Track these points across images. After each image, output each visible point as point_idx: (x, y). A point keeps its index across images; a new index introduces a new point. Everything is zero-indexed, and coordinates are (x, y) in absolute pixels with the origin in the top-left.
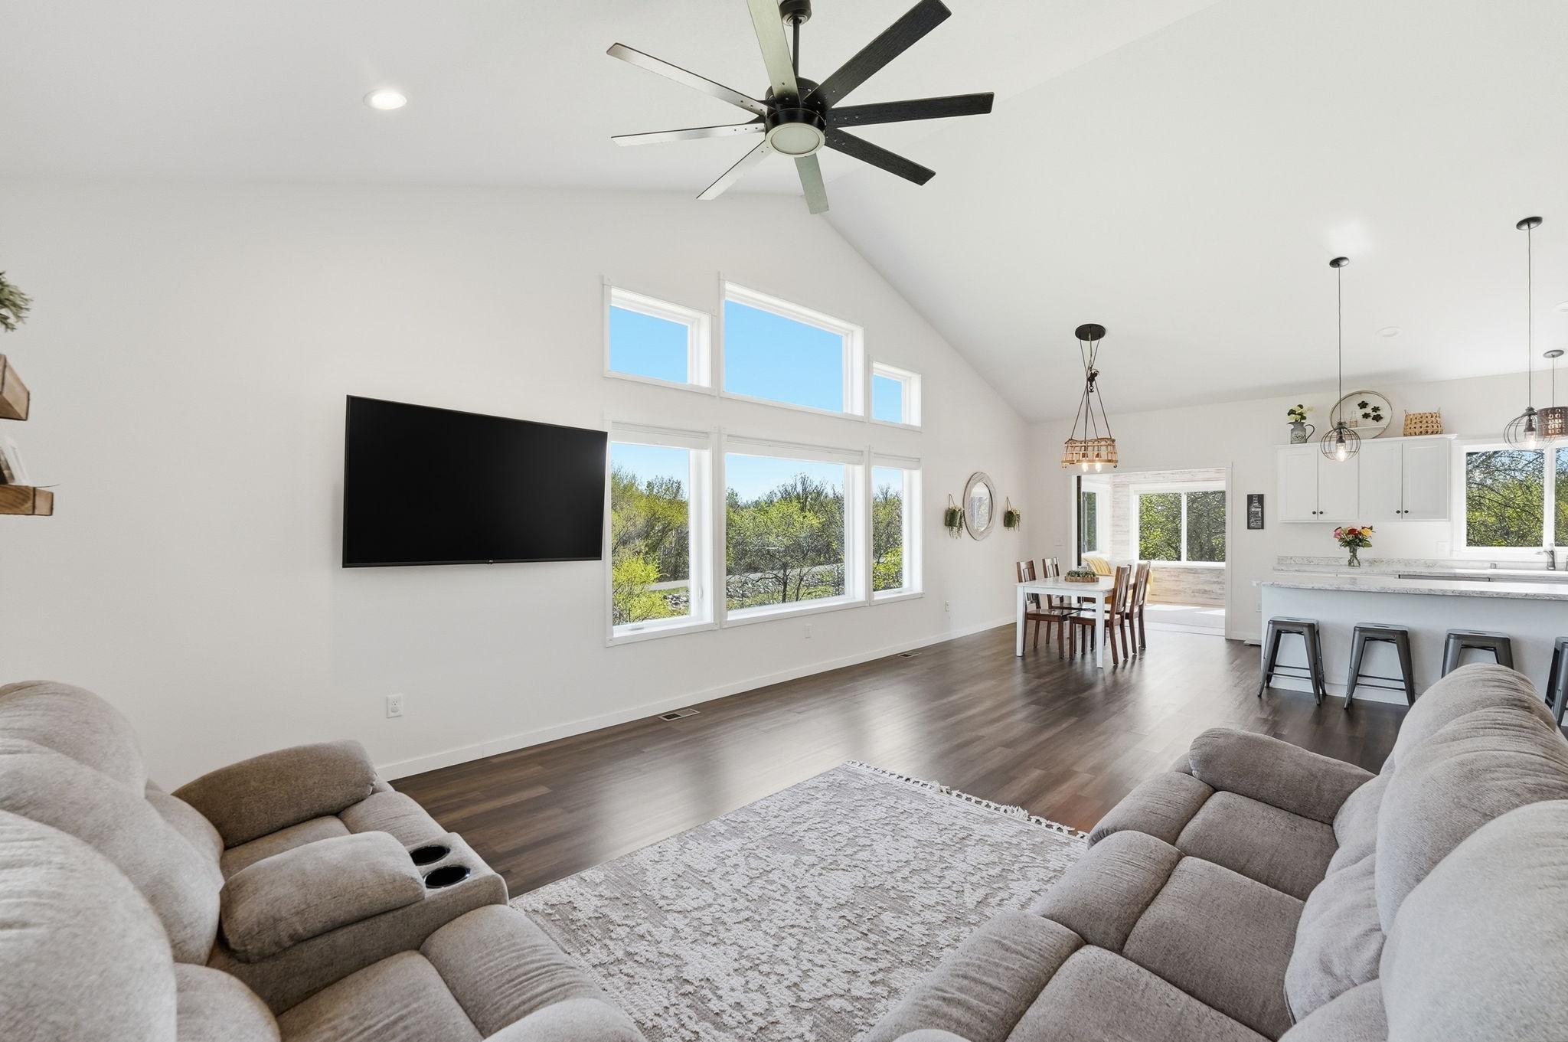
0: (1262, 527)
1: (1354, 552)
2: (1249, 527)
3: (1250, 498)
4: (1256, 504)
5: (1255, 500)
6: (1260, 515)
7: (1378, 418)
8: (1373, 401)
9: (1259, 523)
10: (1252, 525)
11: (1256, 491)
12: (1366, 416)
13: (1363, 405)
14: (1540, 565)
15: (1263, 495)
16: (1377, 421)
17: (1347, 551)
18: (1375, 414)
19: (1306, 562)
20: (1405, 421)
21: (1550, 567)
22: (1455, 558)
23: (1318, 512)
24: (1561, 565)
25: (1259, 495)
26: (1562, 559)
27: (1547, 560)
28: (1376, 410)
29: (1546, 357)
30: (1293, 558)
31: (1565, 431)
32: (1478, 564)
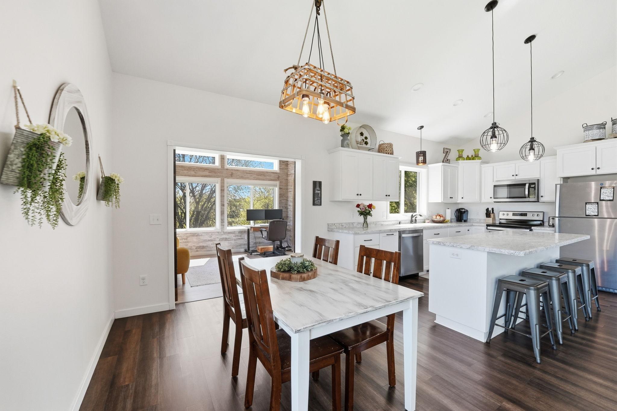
0: (321, 205)
1: (365, 219)
2: (314, 204)
3: (315, 183)
4: (318, 188)
5: (317, 184)
6: (320, 195)
7: (366, 143)
8: (366, 134)
9: (320, 201)
10: (315, 202)
12: (363, 141)
13: (362, 134)
14: (407, 221)
15: (321, 182)
16: (367, 145)
17: (362, 218)
18: (366, 140)
19: (341, 227)
20: (379, 147)
21: (412, 222)
22: (388, 220)
23: (359, 194)
24: (414, 221)
25: (319, 181)
26: (414, 219)
27: (410, 219)
28: (366, 138)
29: (418, 129)
30: (335, 224)
31: (424, 162)
32: (394, 222)
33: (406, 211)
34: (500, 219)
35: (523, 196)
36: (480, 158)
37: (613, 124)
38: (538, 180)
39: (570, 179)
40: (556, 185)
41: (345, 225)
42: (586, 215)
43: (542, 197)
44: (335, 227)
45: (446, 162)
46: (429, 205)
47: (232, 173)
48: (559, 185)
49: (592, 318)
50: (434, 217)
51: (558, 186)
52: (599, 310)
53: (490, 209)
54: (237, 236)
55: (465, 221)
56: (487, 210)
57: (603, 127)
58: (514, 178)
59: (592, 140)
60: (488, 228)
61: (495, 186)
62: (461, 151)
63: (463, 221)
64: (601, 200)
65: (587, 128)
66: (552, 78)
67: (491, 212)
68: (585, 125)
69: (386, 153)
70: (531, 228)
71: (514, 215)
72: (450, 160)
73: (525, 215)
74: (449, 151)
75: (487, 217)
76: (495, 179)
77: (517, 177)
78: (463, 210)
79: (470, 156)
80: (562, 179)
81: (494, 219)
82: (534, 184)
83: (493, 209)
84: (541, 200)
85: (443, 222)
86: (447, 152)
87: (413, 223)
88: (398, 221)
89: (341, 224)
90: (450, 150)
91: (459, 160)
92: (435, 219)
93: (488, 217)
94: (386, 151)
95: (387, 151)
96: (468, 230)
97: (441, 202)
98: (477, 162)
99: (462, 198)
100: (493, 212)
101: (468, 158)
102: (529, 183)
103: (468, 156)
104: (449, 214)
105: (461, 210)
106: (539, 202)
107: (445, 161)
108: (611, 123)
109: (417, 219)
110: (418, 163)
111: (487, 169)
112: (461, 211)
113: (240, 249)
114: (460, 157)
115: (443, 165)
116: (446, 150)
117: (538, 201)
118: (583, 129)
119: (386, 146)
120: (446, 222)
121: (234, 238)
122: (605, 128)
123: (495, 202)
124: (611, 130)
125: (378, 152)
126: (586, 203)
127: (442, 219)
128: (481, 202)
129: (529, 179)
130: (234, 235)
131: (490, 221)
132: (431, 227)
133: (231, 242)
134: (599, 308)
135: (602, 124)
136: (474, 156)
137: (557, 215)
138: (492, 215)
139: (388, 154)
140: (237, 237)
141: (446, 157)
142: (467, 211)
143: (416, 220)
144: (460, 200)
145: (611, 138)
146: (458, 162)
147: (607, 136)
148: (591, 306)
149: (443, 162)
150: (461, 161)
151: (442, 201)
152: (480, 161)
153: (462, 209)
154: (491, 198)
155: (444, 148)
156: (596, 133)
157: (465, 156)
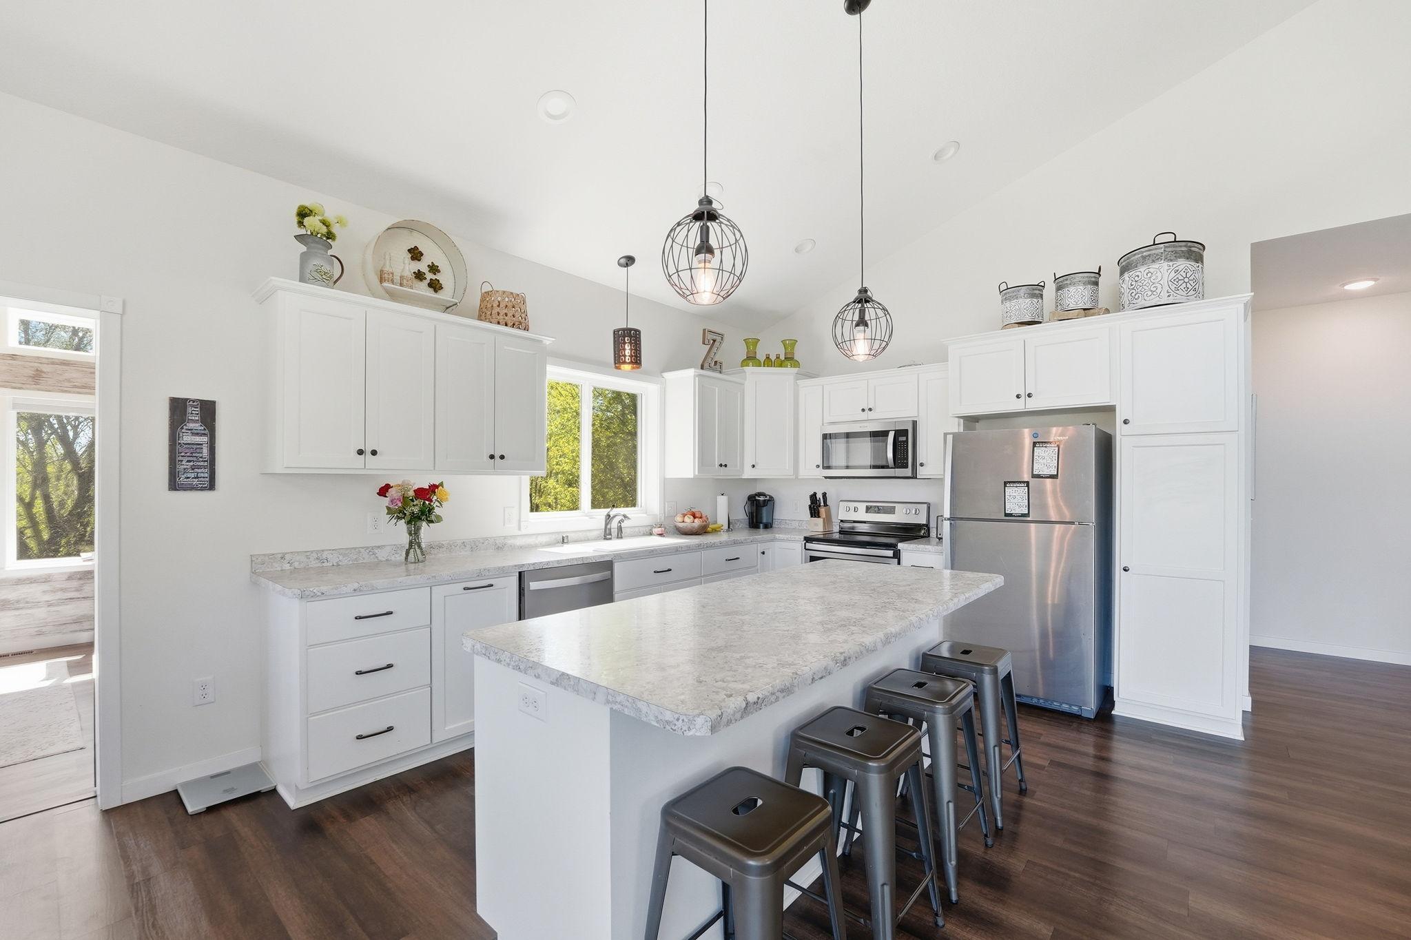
0: (212, 486)
1: (414, 534)
2: (174, 485)
3: (178, 408)
4: (197, 426)
5: (193, 414)
6: (205, 451)
7: (435, 286)
8: (432, 254)
9: (205, 473)
10: (182, 479)
11: (193, 391)
12: (419, 276)
13: (416, 254)
14: (595, 533)
15: (213, 403)
16: (436, 291)
17: (399, 532)
18: (434, 277)
19: (314, 564)
20: (482, 301)
21: (607, 535)
22: (524, 531)
23: (369, 450)
24: (614, 532)
25: (202, 401)
26: (614, 524)
27: (604, 527)
28: (434, 269)
29: (620, 265)
30: (287, 557)
31: (636, 360)
32: (544, 539)
33: (595, 504)
34: (842, 521)
35: (884, 463)
36: (796, 364)
37: (1059, 288)
38: (915, 423)
39: (980, 422)
40: (945, 434)
41: (334, 559)
42: (1006, 515)
43: (922, 465)
44: (287, 567)
45: (710, 368)
46: (666, 483)
47: (37, 370)
48: (952, 436)
49: (1002, 829)
50: (679, 519)
51: (950, 438)
52: (1024, 787)
53: (819, 496)
54: (63, 590)
55: (768, 526)
56: (813, 497)
57: (1037, 292)
58: (864, 416)
59: (1017, 325)
60: (809, 546)
61: (825, 437)
62: (752, 343)
63: (761, 525)
64: (1034, 476)
65: (1008, 293)
66: (936, 157)
67: (822, 504)
68: (1003, 287)
69: (499, 323)
70: (897, 545)
71: (868, 509)
72: (723, 367)
73: (891, 511)
74: (719, 339)
75: (812, 517)
76: (828, 419)
77: (871, 415)
78: (762, 498)
79: (773, 358)
80: (962, 420)
81: (828, 520)
82: (905, 433)
83: (824, 495)
84: (921, 472)
85: (702, 531)
86: (714, 341)
87: (610, 539)
88: (558, 533)
89: (315, 555)
90: (722, 336)
91: (748, 365)
92: (681, 525)
93: (815, 517)
94: (498, 314)
95: (501, 317)
96: (763, 553)
97: (692, 477)
98: (790, 371)
99: (754, 466)
100: (826, 505)
101: (768, 362)
102: (895, 430)
103: (768, 358)
104: (722, 509)
105: (757, 498)
106: (916, 478)
107: (706, 365)
108: (1054, 286)
109: (623, 525)
110: (618, 360)
111: (810, 389)
112: (756, 500)
113: (78, 633)
114: (751, 359)
115: (700, 375)
116: (710, 337)
117: (914, 477)
118: (999, 297)
119: (499, 299)
120: (715, 531)
121: (47, 597)
122: (1041, 296)
123: (826, 478)
124: (1054, 301)
125: (480, 318)
126: (1005, 483)
127: (697, 522)
128: (797, 478)
129: (896, 420)
130: (46, 587)
131: (816, 527)
132: (669, 549)
133: (29, 611)
134: (1023, 784)
135: (1037, 285)
136: (782, 357)
137: (947, 514)
138: (822, 510)
139: (506, 325)
140: (60, 595)
141: (712, 354)
142: (771, 499)
143: (620, 529)
144: (748, 473)
145: (1054, 321)
146: (745, 372)
147: (1046, 318)
148: (1002, 796)
149: (702, 368)
150: (750, 370)
151: (697, 473)
152: (795, 370)
153: (760, 494)
154: (818, 466)
155: (704, 330)
156: (1023, 307)
157: (761, 356)
